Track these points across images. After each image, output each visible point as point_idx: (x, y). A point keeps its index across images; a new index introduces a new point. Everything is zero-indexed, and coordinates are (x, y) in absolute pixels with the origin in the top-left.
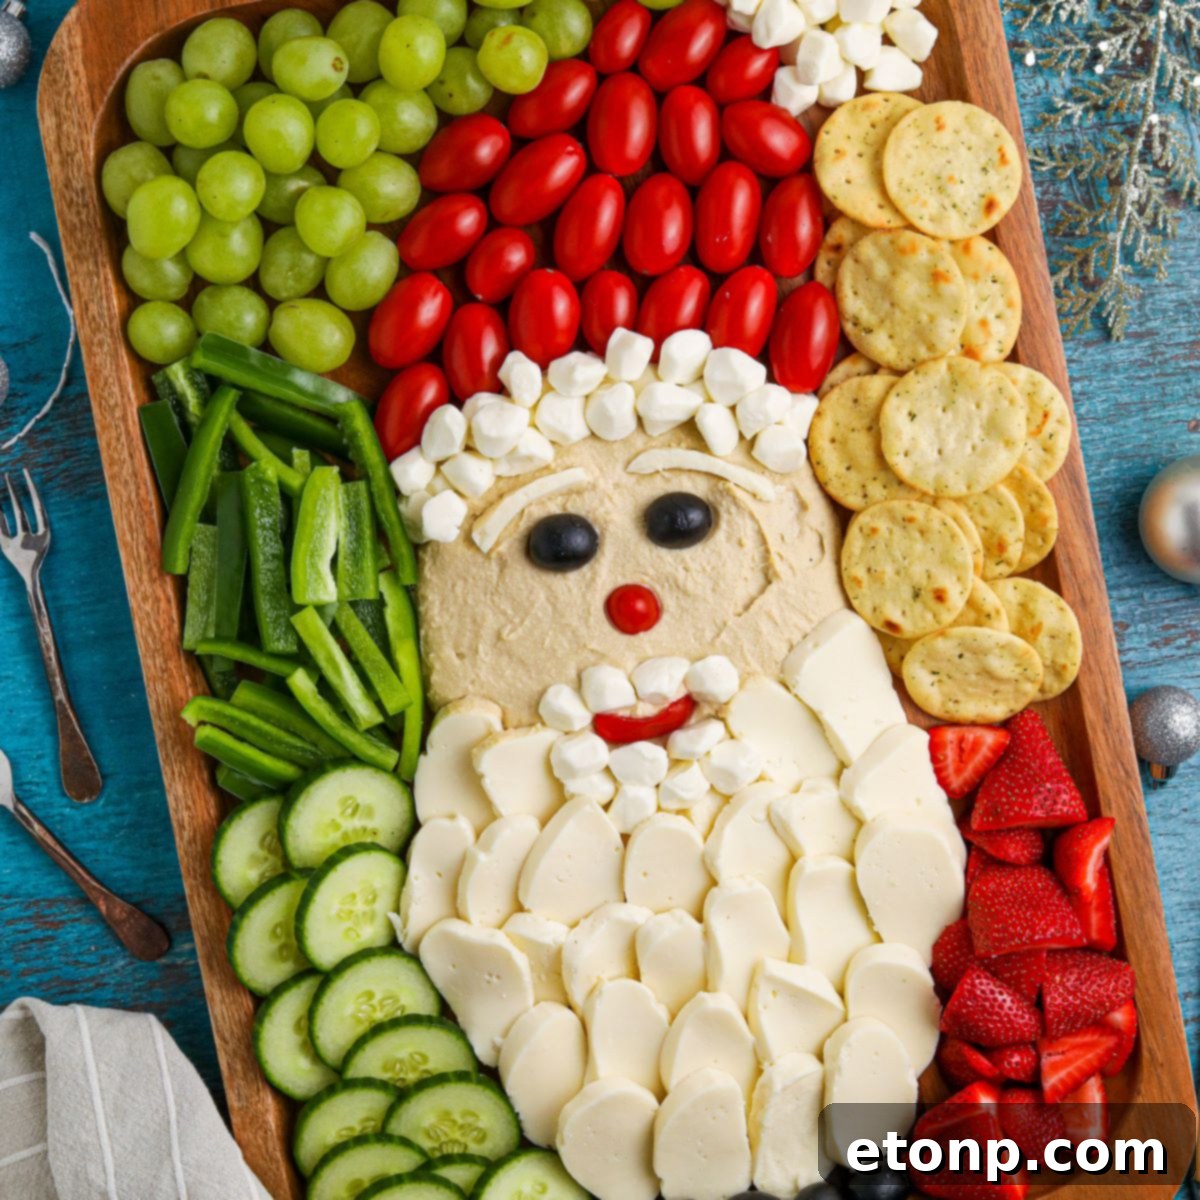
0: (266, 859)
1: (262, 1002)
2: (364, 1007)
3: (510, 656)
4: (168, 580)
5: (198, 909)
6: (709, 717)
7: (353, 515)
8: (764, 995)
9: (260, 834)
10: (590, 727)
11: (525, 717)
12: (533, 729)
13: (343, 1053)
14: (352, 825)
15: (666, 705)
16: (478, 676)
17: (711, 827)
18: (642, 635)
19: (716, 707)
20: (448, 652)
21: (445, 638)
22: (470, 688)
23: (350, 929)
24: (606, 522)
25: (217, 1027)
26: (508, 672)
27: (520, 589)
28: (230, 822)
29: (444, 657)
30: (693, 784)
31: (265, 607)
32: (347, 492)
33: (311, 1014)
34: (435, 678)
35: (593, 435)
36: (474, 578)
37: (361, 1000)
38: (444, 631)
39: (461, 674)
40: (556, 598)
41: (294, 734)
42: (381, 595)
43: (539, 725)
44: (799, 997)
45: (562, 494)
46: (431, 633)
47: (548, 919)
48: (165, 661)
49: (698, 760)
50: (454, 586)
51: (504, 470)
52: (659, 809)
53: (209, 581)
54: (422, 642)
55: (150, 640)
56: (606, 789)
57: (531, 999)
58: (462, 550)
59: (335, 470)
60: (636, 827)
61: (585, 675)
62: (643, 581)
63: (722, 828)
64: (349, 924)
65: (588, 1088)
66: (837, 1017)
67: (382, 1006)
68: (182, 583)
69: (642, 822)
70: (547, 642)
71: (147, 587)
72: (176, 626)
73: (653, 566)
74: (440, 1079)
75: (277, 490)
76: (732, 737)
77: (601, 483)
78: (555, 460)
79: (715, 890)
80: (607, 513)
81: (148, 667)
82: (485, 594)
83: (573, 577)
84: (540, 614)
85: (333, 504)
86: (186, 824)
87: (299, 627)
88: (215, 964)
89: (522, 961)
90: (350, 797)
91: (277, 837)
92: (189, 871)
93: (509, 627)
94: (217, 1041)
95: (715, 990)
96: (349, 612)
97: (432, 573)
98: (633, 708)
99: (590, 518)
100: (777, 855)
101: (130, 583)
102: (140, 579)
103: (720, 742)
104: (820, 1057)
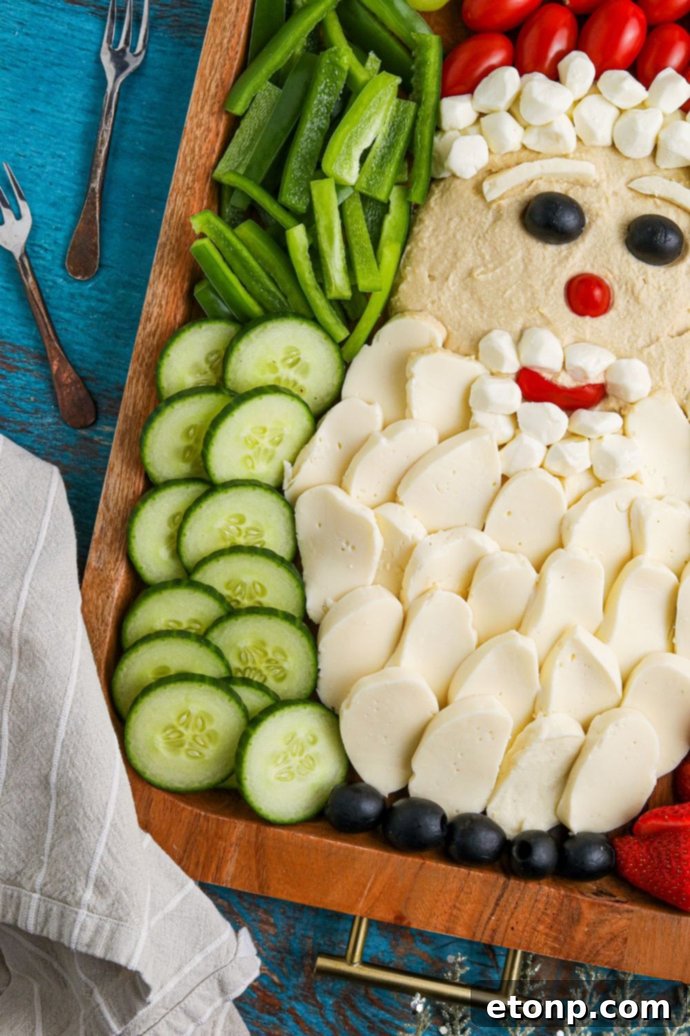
0: (205, 373)
1: (151, 486)
2: (232, 527)
3: (472, 293)
4: (224, 117)
5: (133, 392)
6: (613, 410)
7: (395, 128)
8: (564, 655)
9: (209, 349)
10: (514, 376)
11: (465, 345)
12: (468, 358)
13: (199, 558)
14: (287, 375)
15: (584, 384)
16: (439, 298)
17: (578, 500)
18: (587, 318)
19: (622, 403)
20: (423, 271)
21: (425, 259)
22: (429, 306)
23: (249, 457)
24: (597, 215)
25: (106, 493)
26: (465, 306)
27: (504, 242)
28: (190, 327)
29: (419, 272)
30: (579, 455)
31: (294, 166)
32: (398, 106)
33: (187, 514)
34: (403, 287)
35: (613, 146)
36: (469, 219)
37: (234, 520)
38: (427, 252)
39: (426, 292)
40: (531, 260)
41: (272, 279)
42: (389, 203)
43: (473, 357)
44: (592, 668)
45: (568, 182)
46: (415, 251)
47: (415, 517)
48: (194, 181)
49: (589, 439)
50: (450, 219)
51: (531, 142)
52: (542, 466)
53: (257, 131)
54: (404, 256)
55: (188, 159)
56: (507, 430)
57: (371, 578)
58: (468, 193)
59: (398, 80)
60: (517, 472)
61: (527, 333)
62: (606, 277)
63: (588, 502)
64: (250, 452)
65: (387, 669)
66: (614, 699)
67: (247, 534)
68: (235, 123)
69: (525, 470)
70: (509, 292)
71: (204, 116)
72: (214, 156)
73: (619, 268)
74: (271, 612)
75: (345, 76)
76: (624, 434)
77: (604, 185)
78: (574, 153)
79: (561, 550)
80: (600, 209)
81: (178, 180)
82: (473, 236)
83: (551, 249)
84: (512, 268)
85: (384, 107)
86: (153, 319)
87: (314, 192)
88: (127, 441)
89: (379, 542)
90: (297, 350)
91: (222, 359)
92: (139, 357)
93: (482, 269)
94: (101, 506)
95: (525, 634)
96: (357, 203)
97: (436, 204)
98: (557, 374)
99: (585, 208)
100: (621, 545)
101: (192, 107)
102: (202, 108)
103: (614, 433)
104: (586, 728)
